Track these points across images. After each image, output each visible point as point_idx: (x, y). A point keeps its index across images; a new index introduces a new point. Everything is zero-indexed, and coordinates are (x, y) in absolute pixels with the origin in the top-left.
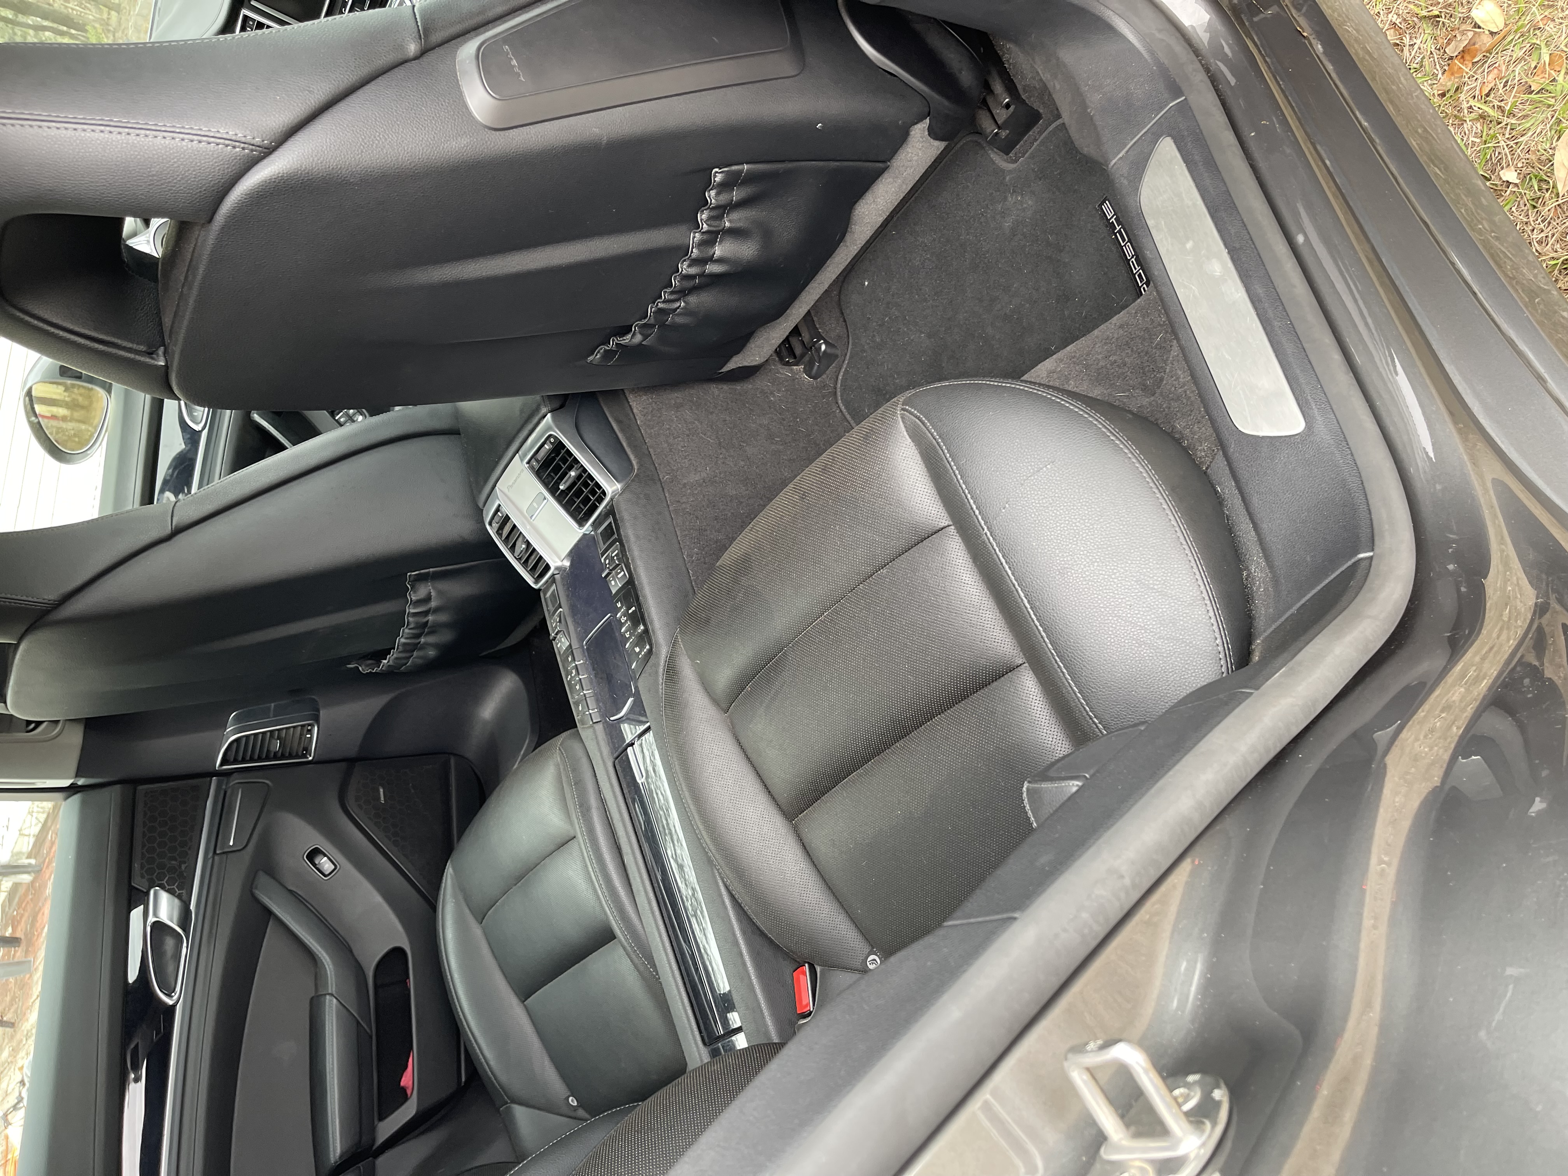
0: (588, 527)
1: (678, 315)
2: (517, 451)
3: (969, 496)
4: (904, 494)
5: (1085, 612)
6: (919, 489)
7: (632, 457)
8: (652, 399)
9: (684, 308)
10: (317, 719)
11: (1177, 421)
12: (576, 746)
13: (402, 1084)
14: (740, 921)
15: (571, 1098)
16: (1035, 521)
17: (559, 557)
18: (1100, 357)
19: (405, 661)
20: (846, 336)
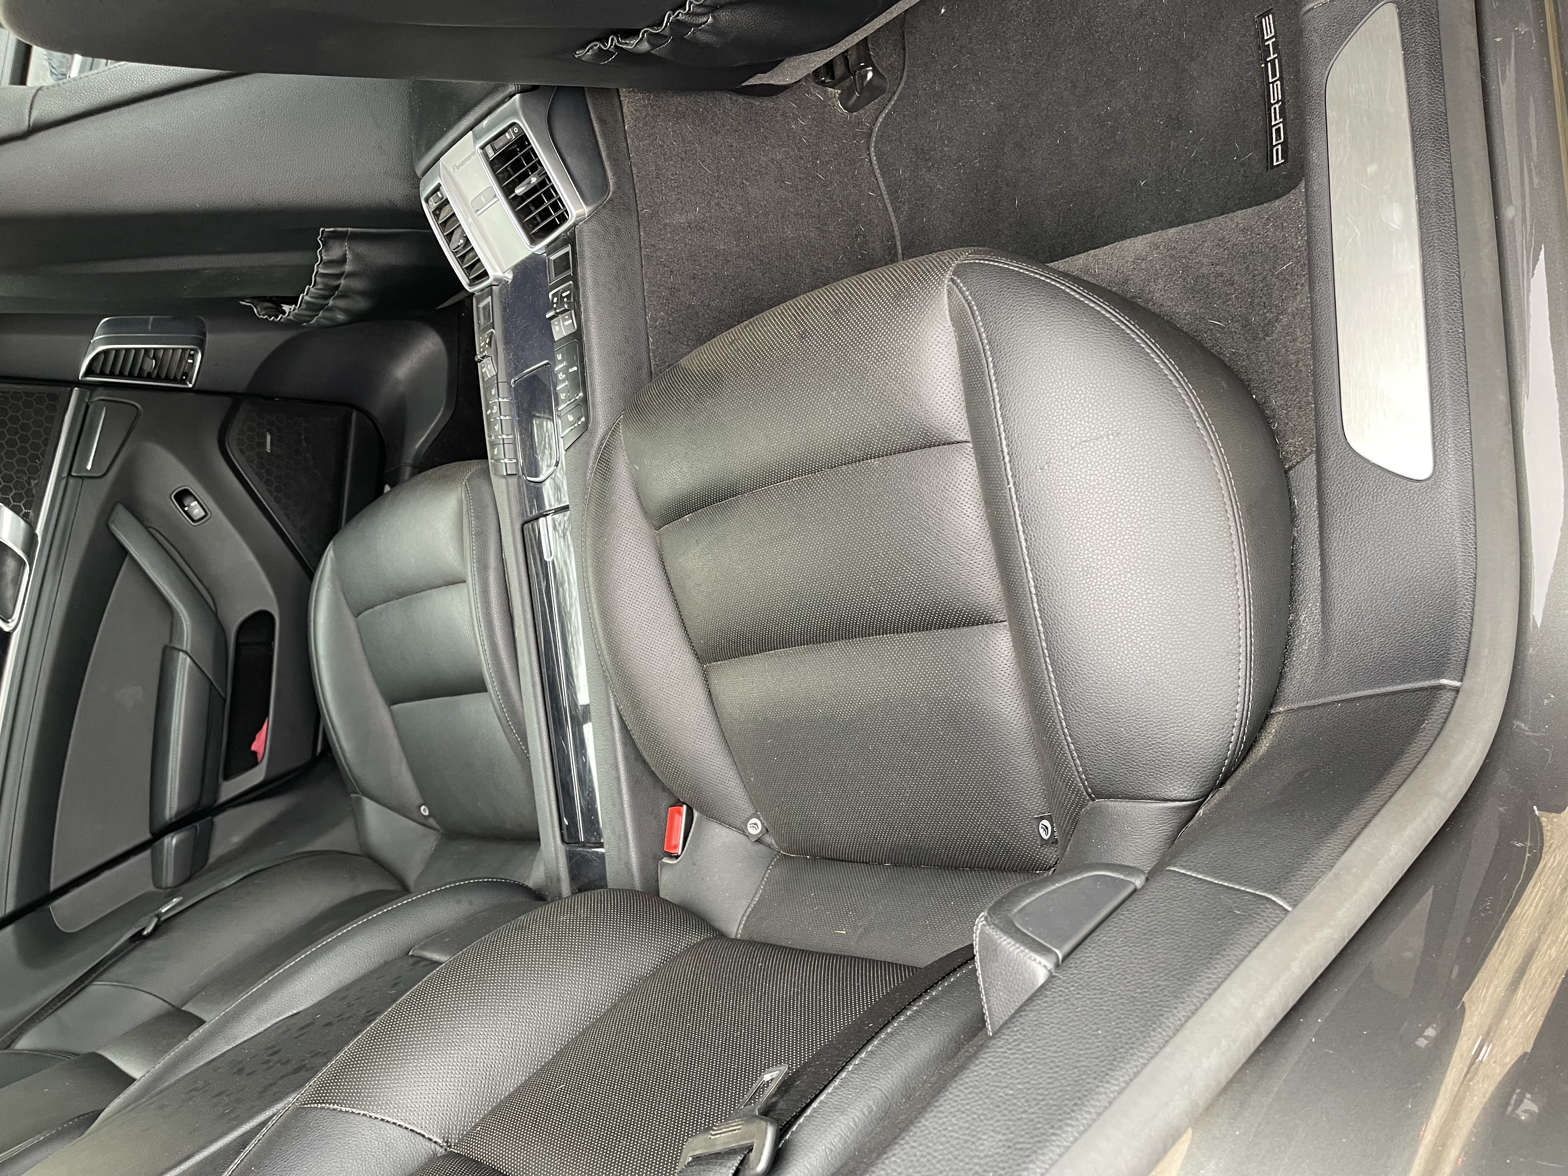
0: (539, 248)
1: (703, 30)
2: (471, 128)
3: (1003, 435)
4: (925, 387)
5: (1097, 625)
6: (945, 387)
7: (609, 174)
8: (649, 100)
9: (712, 25)
10: (201, 344)
11: (1274, 395)
12: (485, 487)
13: (253, 748)
14: (625, 745)
15: (423, 808)
16: (1074, 498)
17: (501, 269)
18: (1205, 261)
19: (308, 319)
20: (901, 68)
